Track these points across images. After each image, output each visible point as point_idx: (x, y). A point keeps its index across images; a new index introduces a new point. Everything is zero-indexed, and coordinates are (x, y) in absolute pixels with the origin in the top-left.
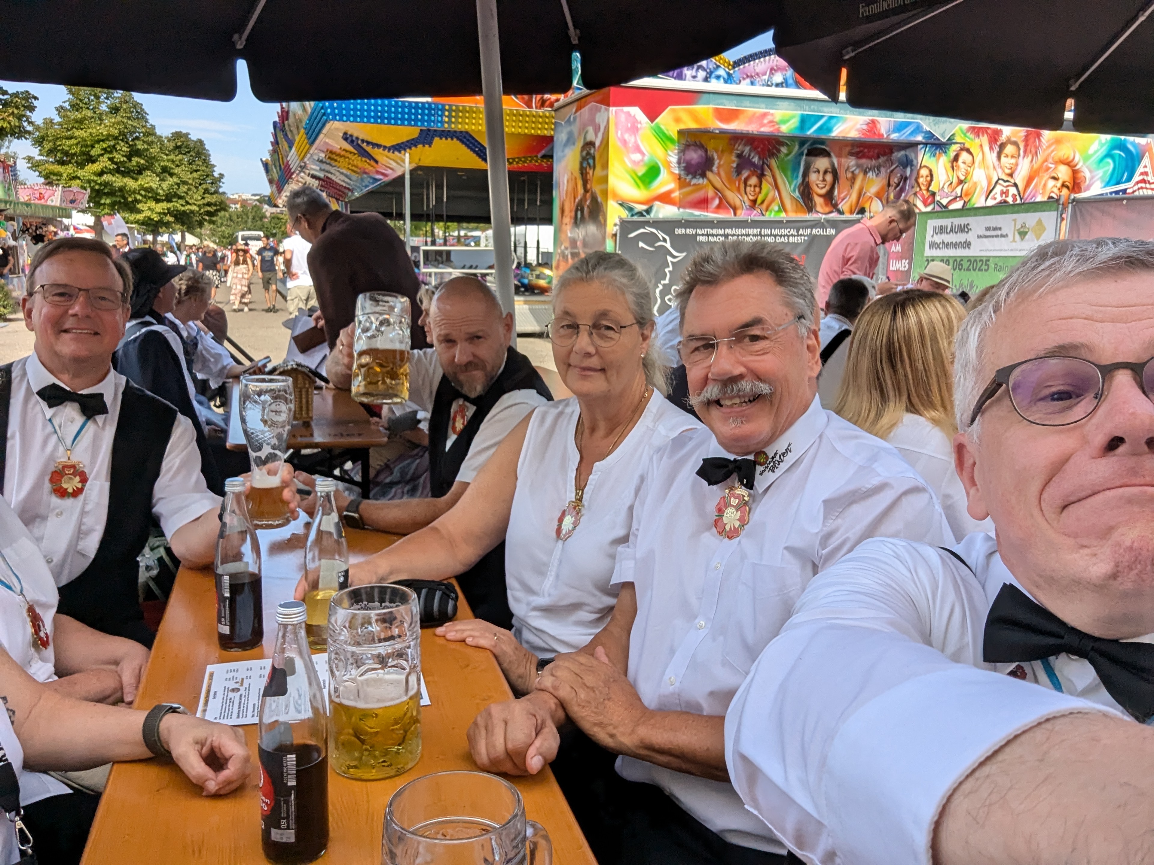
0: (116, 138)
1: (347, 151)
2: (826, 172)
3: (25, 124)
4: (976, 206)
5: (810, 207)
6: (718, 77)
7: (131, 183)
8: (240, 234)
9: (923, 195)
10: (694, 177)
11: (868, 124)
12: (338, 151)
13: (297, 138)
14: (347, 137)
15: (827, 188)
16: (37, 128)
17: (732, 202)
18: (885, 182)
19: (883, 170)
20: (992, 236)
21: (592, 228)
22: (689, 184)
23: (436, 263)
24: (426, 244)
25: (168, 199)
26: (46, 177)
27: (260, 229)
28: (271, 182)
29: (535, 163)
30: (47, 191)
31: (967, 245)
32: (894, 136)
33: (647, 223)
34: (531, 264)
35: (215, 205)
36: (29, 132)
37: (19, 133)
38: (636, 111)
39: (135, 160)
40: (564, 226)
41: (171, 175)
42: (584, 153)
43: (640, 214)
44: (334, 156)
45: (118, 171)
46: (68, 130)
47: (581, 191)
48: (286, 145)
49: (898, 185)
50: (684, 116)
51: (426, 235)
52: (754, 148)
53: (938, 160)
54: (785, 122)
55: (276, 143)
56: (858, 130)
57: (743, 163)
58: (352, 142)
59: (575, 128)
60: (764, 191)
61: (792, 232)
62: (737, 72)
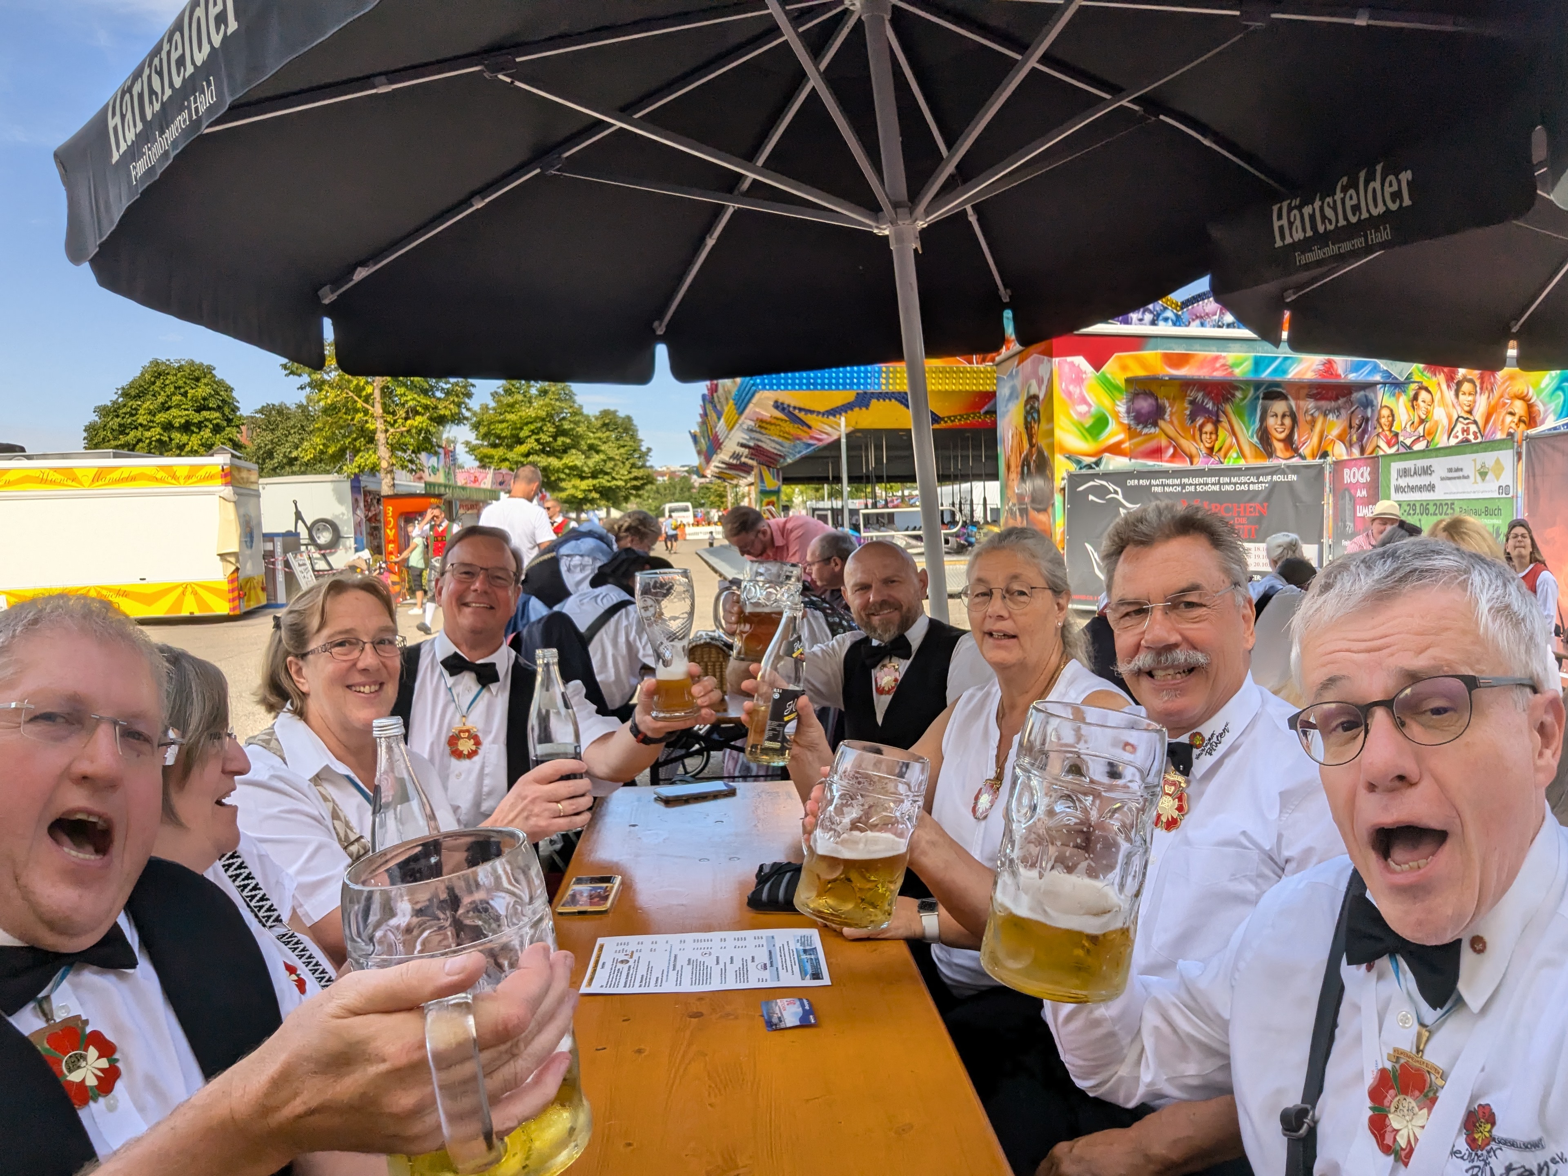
0: (543, 420)
1: (777, 419)
2: (1284, 416)
3: (464, 411)
4: (1439, 446)
5: (1270, 453)
6: (1166, 319)
7: (554, 462)
8: (667, 506)
9: (1386, 436)
10: (1145, 426)
11: (1324, 364)
12: (769, 420)
13: (726, 409)
14: (778, 405)
15: (1287, 432)
16: (475, 414)
17: (1187, 450)
18: (1346, 423)
19: (1343, 411)
20: (1455, 478)
21: (1039, 482)
22: (1140, 434)
23: (877, 526)
24: (866, 507)
25: (594, 476)
26: (481, 460)
27: (688, 500)
28: (699, 453)
29: (979, 418)
30: (480, 473)
31: (1431, 488)
32: (1352, 377)
33: (1097, 476)
34: (978, 522)
35: (642, 479)
36: (466, 419)
37: (458, 419)
38: (1080, 361)
39: (560, 440)
40: (1010, 483)
41: (598, 452)
42: (1028, 407)
43: (1089, 467)
44: (764, 425)
45: (543, 451)
46: (501, 414)
47: (1026, 446)
48: (714, 416)
49: (1360, 426)
50: (1131, 364)
51: (866, 497)
52: (1207, 394)
53: (1398, 399)
54: (1239, 365)
55: (705, 415)
56: (1314, 371)
57: (1197, 410)
58: (783, 410)
59: (1018, 382)
60: (1220, 439)
61: (1252, 479)
62: (1185, 314)
